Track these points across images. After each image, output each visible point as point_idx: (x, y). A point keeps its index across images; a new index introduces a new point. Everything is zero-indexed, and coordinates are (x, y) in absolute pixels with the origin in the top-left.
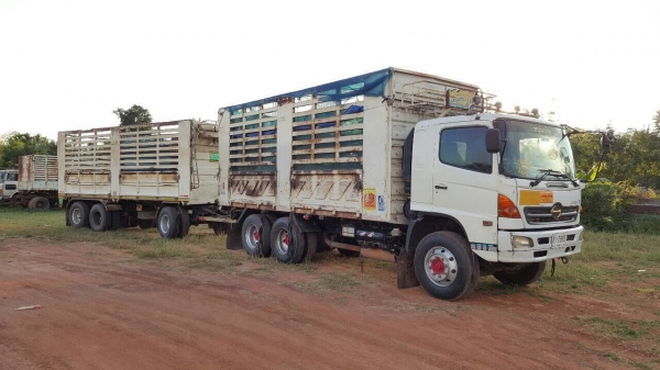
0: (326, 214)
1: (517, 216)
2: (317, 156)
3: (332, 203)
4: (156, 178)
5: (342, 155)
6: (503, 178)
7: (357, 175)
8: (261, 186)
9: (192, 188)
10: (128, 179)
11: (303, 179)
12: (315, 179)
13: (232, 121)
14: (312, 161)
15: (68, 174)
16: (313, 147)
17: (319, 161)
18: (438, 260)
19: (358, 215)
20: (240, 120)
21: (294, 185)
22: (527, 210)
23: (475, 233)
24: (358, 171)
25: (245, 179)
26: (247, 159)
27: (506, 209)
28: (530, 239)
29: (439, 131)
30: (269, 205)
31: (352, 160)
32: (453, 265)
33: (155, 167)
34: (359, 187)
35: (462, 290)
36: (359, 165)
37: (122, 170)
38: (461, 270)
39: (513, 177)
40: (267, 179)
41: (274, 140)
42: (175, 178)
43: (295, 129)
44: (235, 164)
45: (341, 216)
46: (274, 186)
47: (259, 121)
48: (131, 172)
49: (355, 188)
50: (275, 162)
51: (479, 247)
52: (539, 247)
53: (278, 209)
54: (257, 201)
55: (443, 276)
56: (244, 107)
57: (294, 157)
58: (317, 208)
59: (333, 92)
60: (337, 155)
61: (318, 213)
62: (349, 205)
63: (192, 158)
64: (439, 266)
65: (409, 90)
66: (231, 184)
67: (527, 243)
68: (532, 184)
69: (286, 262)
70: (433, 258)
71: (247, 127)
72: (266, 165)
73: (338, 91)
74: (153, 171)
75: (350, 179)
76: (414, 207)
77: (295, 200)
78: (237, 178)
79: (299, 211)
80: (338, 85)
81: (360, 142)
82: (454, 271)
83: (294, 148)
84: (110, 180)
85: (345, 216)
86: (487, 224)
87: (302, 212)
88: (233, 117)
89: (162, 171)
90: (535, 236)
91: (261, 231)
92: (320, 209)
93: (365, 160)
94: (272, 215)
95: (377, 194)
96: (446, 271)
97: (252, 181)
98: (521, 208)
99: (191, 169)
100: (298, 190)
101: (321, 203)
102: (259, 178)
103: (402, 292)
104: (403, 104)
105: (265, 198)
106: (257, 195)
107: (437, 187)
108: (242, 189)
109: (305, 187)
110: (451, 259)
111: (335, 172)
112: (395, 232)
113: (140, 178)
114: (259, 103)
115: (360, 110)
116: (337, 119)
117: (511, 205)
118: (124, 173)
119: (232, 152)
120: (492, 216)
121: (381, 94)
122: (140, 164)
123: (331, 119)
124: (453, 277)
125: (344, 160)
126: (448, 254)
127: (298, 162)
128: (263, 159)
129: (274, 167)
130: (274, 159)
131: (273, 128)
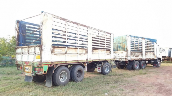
3: (151, 57)
8: (139, 55)
10: (95, 52)
11: (147, 53)
14: (148, 50)
16: (148, 48)
19: (154, 59)
21: (145, 55)
25: (135, 53)
26: (136, 49)
34: (154, 55)
36: (154, 52)
37: (93, 48)
40: (140, 53)
41: (142, 46)
42: (110, 52)
43: (145, 44)
44: (132, 50)
46: (142, 55)
47: (138, 41)
48: (97, 49)
56: (134, 37)
58: (149, 58)
73: (151, 40)
74: (104, 49)
78: (132, 53)
83: (145, 48)
84: (87, 52)
85: (152, 59)
89: (107, 50)
97: (137, 54)
105: (140, 57)
106: (138, 57)
108: (134, 55)
109: (147, 55)
114: (138, 37)
116: (151, 44)
119: (131, 47)
122: (100, 46)
125: (152, 51)
127: (146, 50)
128: (139, 49)
129: (142, 51)
130: (142, 49)
131: (141, 43)
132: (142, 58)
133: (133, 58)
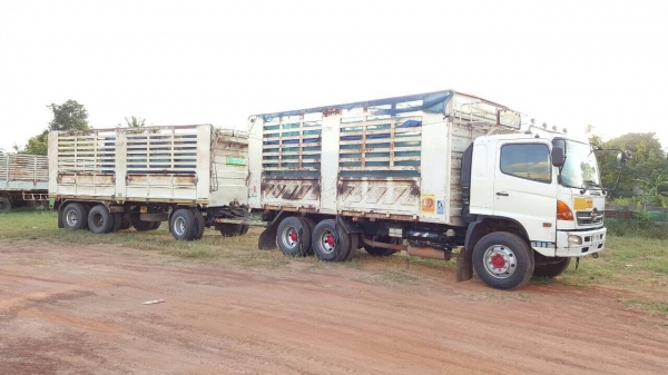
0: (378, 217)
1: (571, 218)
2: (367, 164)
3: (386, 207)
4: (171, 181)
5: (396, 163)
6: (561, 187)
7: (414, 182)
8: (301, 190)
9: (211, 191)
10: (136, 181)
11: (350, 184)
12: (365, 185)
13: (265, 128)
14: (363, 168)
15: (61, 175)
16: (363, 155)
17: (370, 169)
18: (498, 256)
19: (415, 218)
20: (277, 127)
21: (341, 190)
22: (579, 214)
23: (535, 233)
24: (415, 179)
25: (282, 183)
26: (284, 165)
27: (563, 212)
28: (579, 238)
29: (499, 146)
30: (311, 208)
31: (409, 168)
32: (512, 260)
33: (168, 169)
34: (416, 192)
35: (521, 281)
36: (418, 174)
37: (129, 172)
38: (520, 265)
39: (568, 186)
40: (309, 184)
41: (319, 148)
42: (193, 181)
43: (342, 139)
44: (268, 169)
45: (395, 218)
46: (318, 191)
47: (300, 129)
48: (141, 174)
49: (412, 193)
50: (319, 168)
51: (539, 244)
52: (585, 244)
53: (322, 212)
54: (296, 204)
55: (503, 270)
56: (281, 115)
57: (341, 164)
58: (368, 211)
59: (389, 107)
60: (392, 164)
61: (368, 216)
62: (404, 208)
63: (212, 162)
64: (499, 261)
65: (466, 109)
66: (263, 188)
67: (577, 240)
68: (582, 193)
69: (331, 260)
70: (493, 254)
71: (284, 134)
72: (308, 171)
73: (394, 106)
74: (165, 173)
75: (405, 186)
76: (473, 211)
77: (342, 204)
78: (271, 183)
79: (346, 214)
80: (393, 101)
81: (418, 153)
82: (513, 265)
83: (341, 156)
84: (114, 181)
85: (400, 219)
86: (547, 225)
87: (351, 215)
88: (267, 124)
89: (177, 174)
90: (583, 234)
91: (301, 233)
92: (372, 212)
93: (423, 169)
94: (314, 217)
95: (436, 199)
96: (507, 265)
97: (290, 186)
98: (574, 212)
99: (211, 172)
100: (345, 194)
101: (373, 206)
102: (299, 183)
103: (461, 284)
104: (460, 121)
105: (306, 201)
106: (296, 199)
107: (498, 194)
108: (277, 192)
109: (353, 193)
110: (511, 255)
111: (389, 179)
112: (450, 233)
113: (150, 180)
114: (300, 113)
115: (419, 124)
116: (392, 131)
117: (567, 209)
118: (131, 175)
119: (265, 158)
120: (552, 218)
121: (442, 111)
122: (151, 166)
123: (386, 131)
124: (512, 270)
125: (400, 168)
126: (507, 252)
127: (345, 169)
128: (303, 165)
129: (318, 173)
130: (318, 165)
131: (316, 136)
132: (316, 204)
133: (274, 201)
